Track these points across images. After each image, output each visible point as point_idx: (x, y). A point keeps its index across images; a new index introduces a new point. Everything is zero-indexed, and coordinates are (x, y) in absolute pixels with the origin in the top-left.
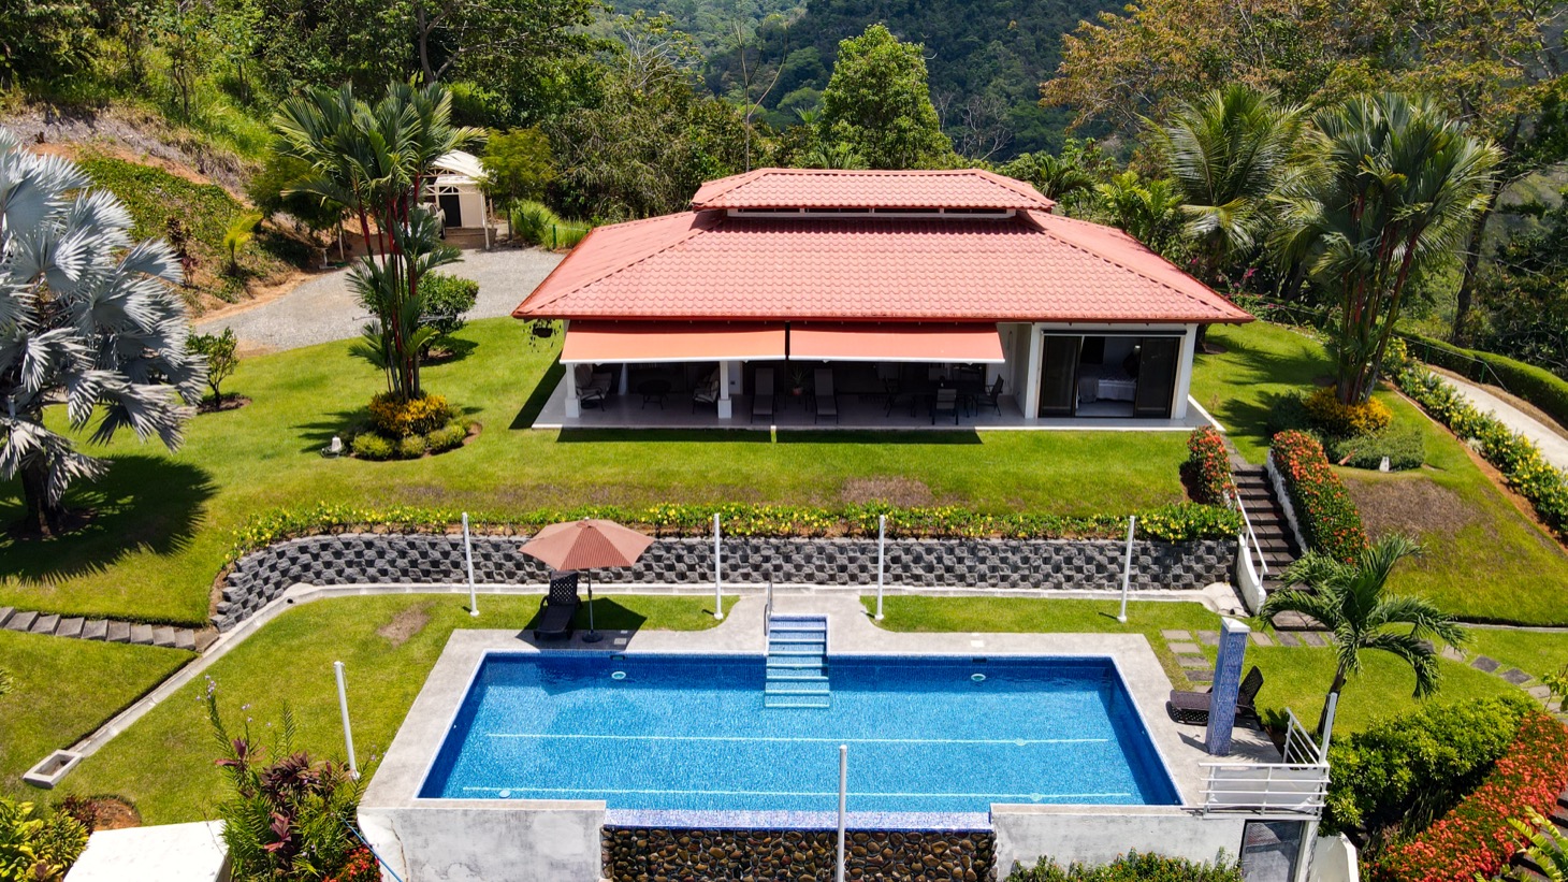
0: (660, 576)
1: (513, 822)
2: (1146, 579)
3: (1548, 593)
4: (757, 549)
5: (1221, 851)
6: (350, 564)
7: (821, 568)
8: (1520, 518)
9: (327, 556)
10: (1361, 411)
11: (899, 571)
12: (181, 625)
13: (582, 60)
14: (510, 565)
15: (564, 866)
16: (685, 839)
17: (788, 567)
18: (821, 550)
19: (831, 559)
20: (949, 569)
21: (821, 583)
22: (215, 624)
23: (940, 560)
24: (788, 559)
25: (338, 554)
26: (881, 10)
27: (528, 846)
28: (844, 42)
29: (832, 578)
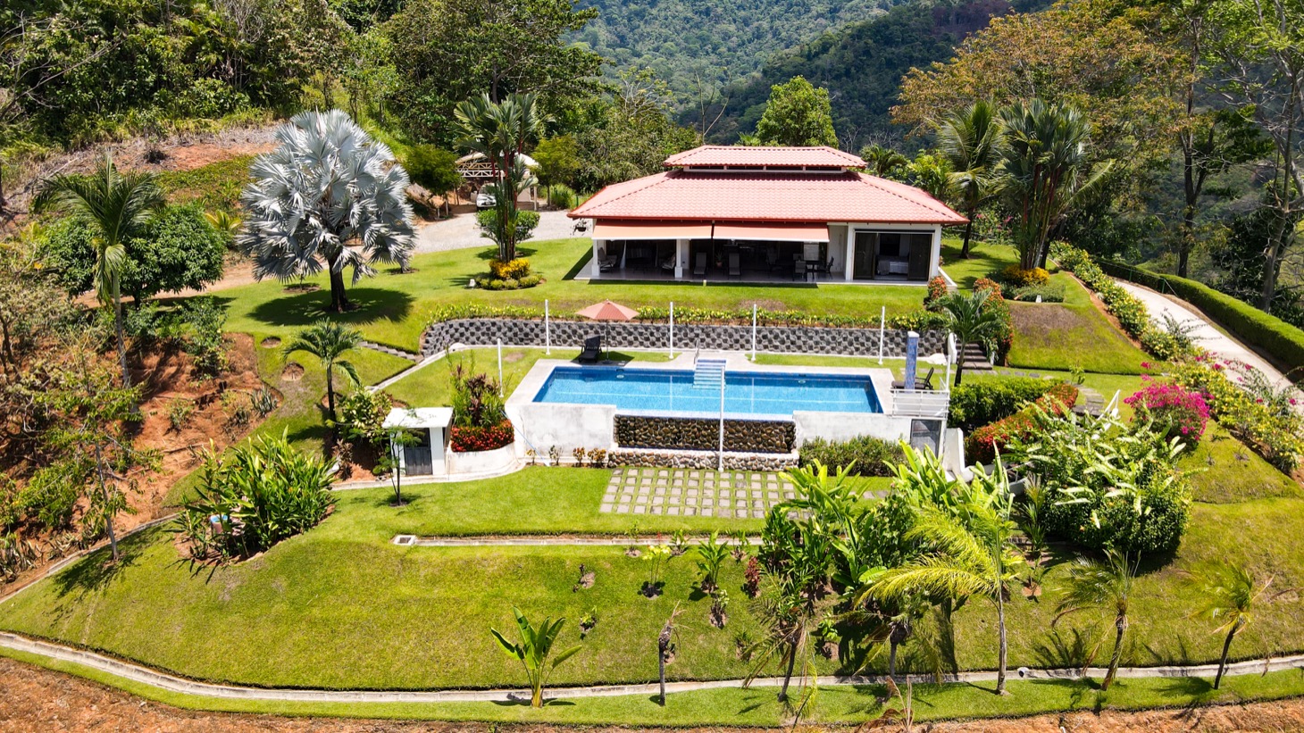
0: (641, 344)
1: (574, 413)
2: (899, 350)
3: (1114, 359)
4: (692, 330)
5: (901, 435)
6: (483, 334)
7: (725, 341)
8: (1109, 325)
9: (472, 329)
10: (1030, 274)
11: (767, 343)
12: (409, 352)
13: (594, 98)
14: (565, 336)
15: (596, 436)
16: (652, 423)
17: (708, 340)
18: (726, 331)
19: (731, 336)
20: (793, 343)
21: (725, 349)
22: (422, 353)
23: (788, 337)
24: (708, 336)
25: (478, 329)
26: (823, 74)
27: (580, 426)
28: (775, 87)
29: (731, 346)
